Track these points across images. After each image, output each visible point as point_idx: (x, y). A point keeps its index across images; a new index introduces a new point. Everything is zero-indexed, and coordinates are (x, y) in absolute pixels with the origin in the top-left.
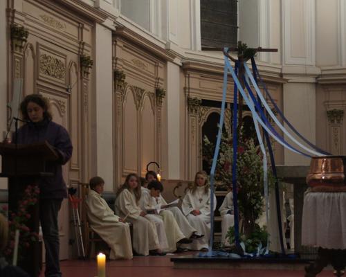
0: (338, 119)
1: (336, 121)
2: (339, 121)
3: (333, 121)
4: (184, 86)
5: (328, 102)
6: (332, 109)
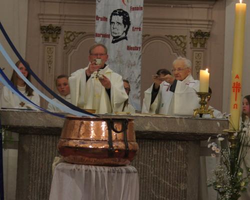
0: (54, 36)
1: (51, 39)
2: (54, 40)
3: (47, 39)
5: (42, 15)
6: (47, 24)
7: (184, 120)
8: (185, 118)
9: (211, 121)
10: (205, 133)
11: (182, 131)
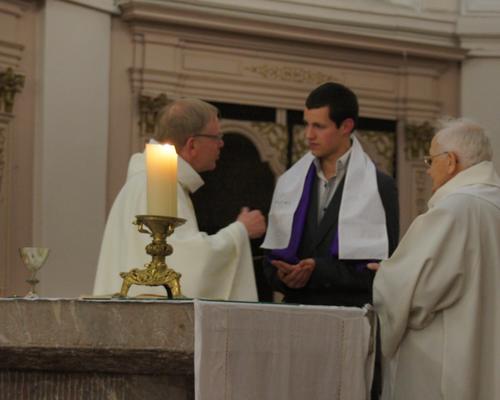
4: (128, 64)
7: (72, 308)
8: (77, 301)
9: (147, 308)
10: (132, 348)
11: (69, 345)
